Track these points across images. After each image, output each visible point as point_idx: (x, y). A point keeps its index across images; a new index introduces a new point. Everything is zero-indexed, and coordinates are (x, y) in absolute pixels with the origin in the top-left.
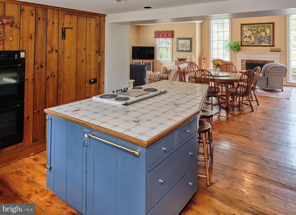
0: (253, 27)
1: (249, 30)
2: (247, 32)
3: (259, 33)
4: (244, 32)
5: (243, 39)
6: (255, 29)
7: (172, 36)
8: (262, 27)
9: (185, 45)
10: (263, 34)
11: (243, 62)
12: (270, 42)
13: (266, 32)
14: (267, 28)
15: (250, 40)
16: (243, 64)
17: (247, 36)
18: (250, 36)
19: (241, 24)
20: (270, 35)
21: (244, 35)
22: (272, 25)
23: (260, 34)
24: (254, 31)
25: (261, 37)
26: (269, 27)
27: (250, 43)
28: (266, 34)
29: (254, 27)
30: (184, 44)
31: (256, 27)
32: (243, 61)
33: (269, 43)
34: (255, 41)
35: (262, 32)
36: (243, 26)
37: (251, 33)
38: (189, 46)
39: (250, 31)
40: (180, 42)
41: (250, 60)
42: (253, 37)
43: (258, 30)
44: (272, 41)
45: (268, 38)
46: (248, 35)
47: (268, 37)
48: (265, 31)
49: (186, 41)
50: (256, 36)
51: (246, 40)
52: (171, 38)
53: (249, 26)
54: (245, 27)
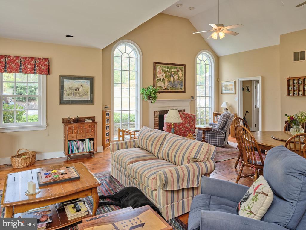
0: (166, 67)
1: (163, 71)
2: (161, 74)
3: (172, 75)
4: (158, 74)
5: (156, 83)
6: (169, 70)
7: (48, 72)
8: (175, 68)
9: (81, 90)
10: (176, 77)
11: (155, 114)
12: (182, 87)
13: (179, 75)
14: (180, 70)
15: (163, 84)
16: (156, 116)
17: (160, 79)
18: (163, 79)
19: (154, 62)
20: (182, 79)
21: (157, 77)
22: (183, 67)
23: (173, 78)
24: (168, 73)
25: (174, 81)
26: (181, 70)
27: (163, 88)
28: (179, 78)
29: (168, 68)
30: (76, 89)
31: (170, 68)
32: (156, 112)
33: (181, 89)
34: (168, 86)
35: (175, 75)
36: (156, 65)
37: (165, 75)
38: (87, 92)
39: (163, 73)
40: (67, 83)
41: (163, 111)
42: (166, 80)
43: (171, 72)
44: (184, 86)
45: (180, 83)
46: (162, 78)
47: (180, 81)
48: (177, 74)
49: (81, 82)
50: (169, 79)
51: (160, 84)
52: (45, 76)
53: (162, 66)
54: (159, 67)
